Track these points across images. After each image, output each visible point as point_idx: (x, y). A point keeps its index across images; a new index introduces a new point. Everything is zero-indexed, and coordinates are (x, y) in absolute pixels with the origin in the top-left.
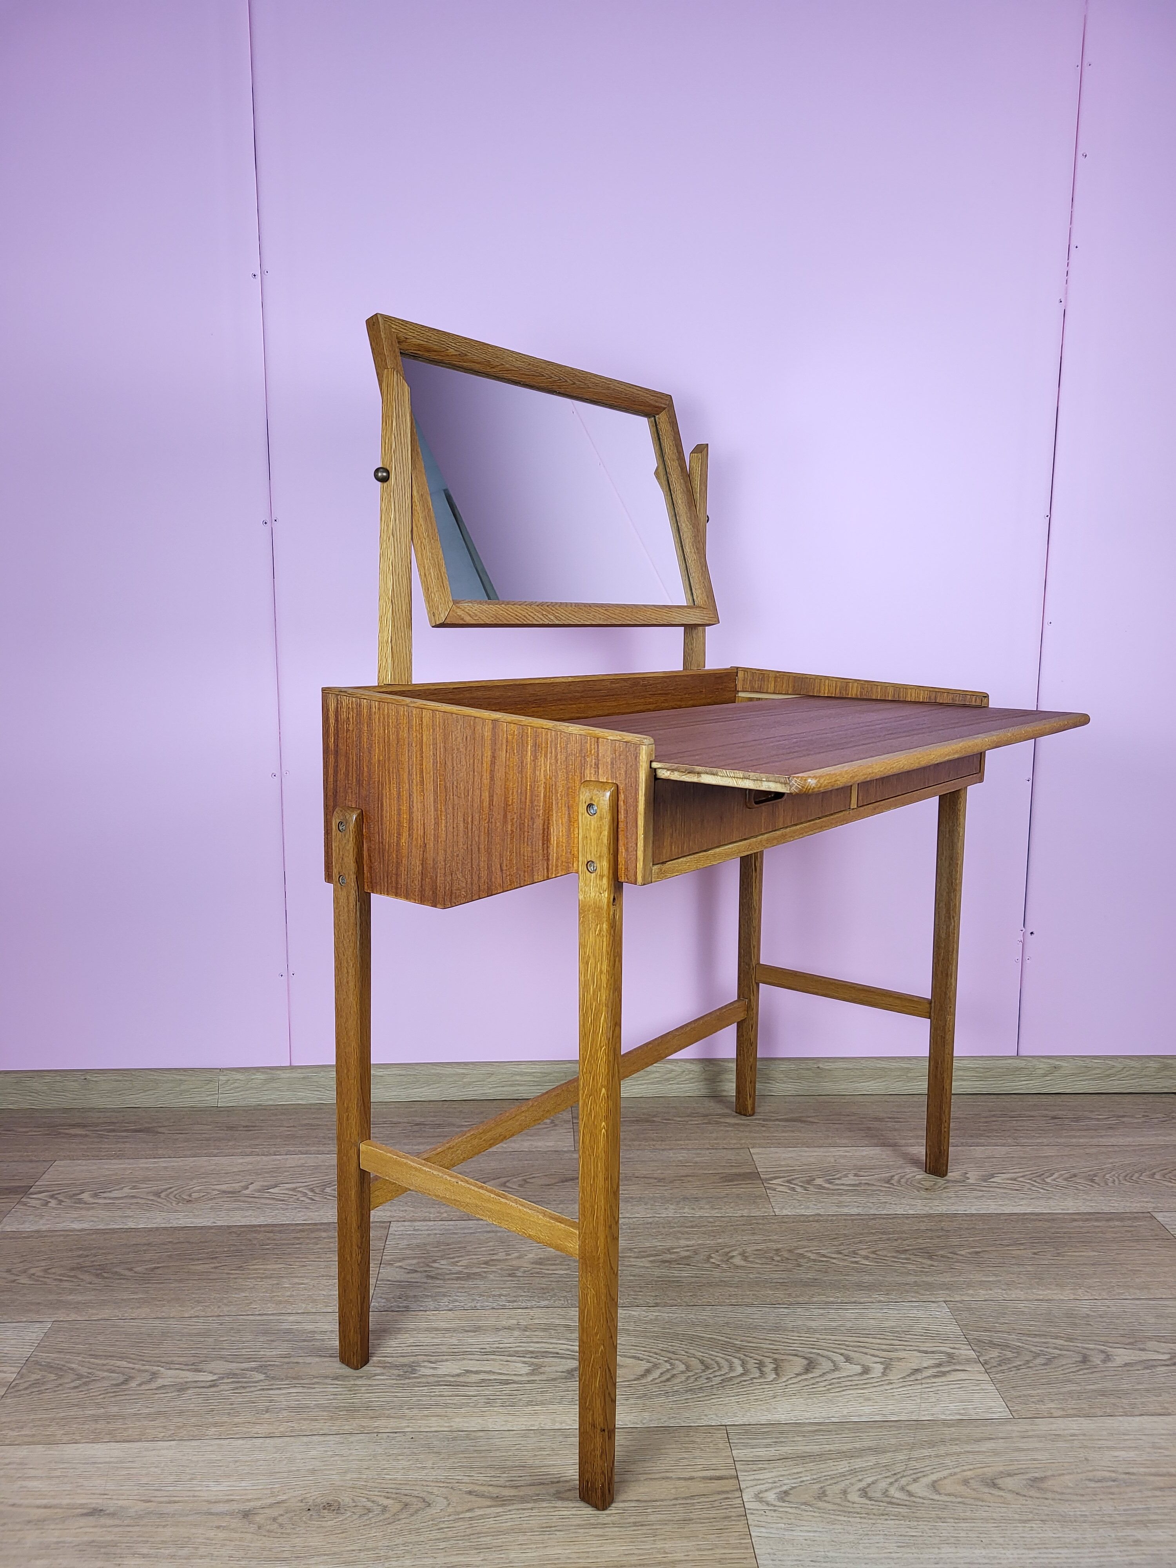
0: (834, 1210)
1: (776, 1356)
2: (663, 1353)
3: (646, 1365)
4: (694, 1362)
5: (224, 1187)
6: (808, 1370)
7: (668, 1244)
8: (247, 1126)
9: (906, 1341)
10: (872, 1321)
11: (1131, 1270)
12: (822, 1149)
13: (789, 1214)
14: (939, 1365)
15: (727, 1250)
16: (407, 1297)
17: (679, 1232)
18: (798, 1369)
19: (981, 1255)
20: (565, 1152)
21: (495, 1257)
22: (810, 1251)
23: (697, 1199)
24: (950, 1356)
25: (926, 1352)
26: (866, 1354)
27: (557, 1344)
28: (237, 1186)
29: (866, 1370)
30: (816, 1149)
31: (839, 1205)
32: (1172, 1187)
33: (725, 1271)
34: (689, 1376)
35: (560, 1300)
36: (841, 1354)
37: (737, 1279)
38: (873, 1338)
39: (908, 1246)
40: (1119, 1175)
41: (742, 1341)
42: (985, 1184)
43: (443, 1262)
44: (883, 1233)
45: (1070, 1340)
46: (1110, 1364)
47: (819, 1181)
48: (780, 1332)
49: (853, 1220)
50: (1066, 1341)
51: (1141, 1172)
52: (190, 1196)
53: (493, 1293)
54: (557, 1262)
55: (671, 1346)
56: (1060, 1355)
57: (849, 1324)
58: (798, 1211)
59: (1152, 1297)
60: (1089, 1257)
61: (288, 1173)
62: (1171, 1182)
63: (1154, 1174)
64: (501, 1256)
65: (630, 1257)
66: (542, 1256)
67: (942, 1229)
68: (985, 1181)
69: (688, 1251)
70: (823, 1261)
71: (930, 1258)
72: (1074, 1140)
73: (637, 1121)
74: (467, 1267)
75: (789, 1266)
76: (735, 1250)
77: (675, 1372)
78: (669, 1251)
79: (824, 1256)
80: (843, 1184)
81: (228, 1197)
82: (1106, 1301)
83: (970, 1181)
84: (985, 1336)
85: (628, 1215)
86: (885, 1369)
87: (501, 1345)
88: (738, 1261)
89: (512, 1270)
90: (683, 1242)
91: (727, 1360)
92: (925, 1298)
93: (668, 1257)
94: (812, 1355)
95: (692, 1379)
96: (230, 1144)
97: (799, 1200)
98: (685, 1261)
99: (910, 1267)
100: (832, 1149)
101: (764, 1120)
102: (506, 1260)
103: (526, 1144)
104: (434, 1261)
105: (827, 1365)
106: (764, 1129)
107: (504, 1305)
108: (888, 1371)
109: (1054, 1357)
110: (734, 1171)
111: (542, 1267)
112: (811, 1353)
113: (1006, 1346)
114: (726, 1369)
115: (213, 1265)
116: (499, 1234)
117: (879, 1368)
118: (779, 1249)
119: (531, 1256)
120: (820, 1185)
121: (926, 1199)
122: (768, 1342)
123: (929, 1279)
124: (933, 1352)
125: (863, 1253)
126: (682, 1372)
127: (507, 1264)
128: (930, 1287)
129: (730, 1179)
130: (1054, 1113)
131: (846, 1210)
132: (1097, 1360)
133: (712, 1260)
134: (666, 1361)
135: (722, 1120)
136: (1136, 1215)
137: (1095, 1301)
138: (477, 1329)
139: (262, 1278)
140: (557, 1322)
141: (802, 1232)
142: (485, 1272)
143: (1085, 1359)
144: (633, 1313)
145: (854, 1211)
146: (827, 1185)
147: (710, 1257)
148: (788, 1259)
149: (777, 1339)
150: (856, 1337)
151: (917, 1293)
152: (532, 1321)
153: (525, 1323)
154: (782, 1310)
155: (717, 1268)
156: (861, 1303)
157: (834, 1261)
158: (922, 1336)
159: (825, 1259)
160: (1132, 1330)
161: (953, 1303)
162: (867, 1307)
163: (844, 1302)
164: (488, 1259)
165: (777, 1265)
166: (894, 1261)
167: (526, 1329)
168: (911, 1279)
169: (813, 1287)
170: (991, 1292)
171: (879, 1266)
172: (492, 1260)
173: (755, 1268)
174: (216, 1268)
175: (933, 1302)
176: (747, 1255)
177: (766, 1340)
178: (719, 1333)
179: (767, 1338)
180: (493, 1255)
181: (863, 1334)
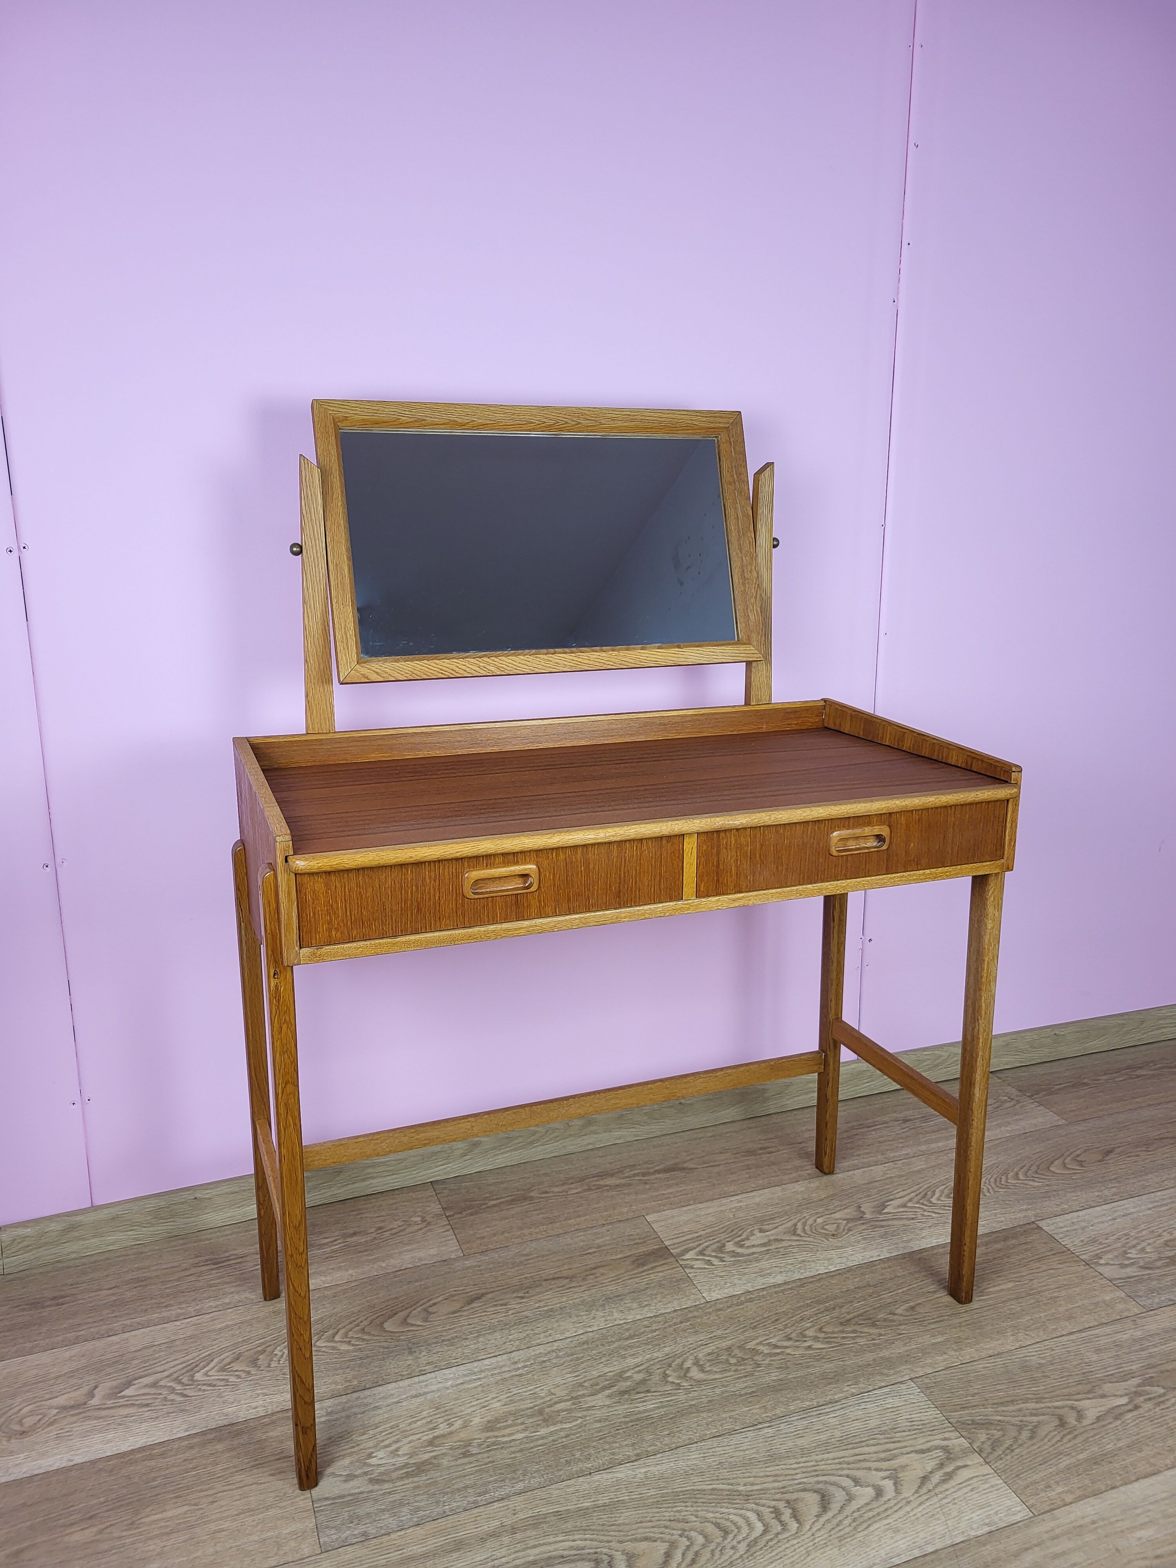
0: (760, 1283)
1: (787, 1496)
2: (673, 1524)
3: (663, 1547)
4: (710, 1529)
5: (61, 1401)
6: (824, 1507)
7: (616, 1367)
8: (54, 1298)
9: (899, 1441)
10: (856, 1424)
11: (1051, 1298)
12: (716, 1203)
13: (720, 1297)
14: (941, 1465)
15: (679, 1361)
16: (359, 1518)
17: (620, 1347)
18: (815, 1509)
19: (917, 1309)
20: (455, 1259)
21: (437, 1433)
22: (760, 1343)
23: (619, 1297)
24: (945, 1449)
25: (922, 1452)
26: (869, 1469)
27: (556, 1542)
28: (78, 1395)
29: (879, 1492)
30: (709, 1204)
31: (762, 1273)
32: (1038, 1186)
33: (688, 1391)
34: (713, 1551)
35: (534, 1477)
36: (848, 1476)
37: (705, 1400)
38: (868, 1446)
39: (848, 1313)
40: (990, 1182)
41: (745, 1485)
42: (882, 1217)
43: (381, 1454)
44: (819, 1302)
45: (1039, 1400)
46: (1085, 1422)
47: (730, 1247)
48: (778, 1462)
49: (782, 1291)
50: (1037, 1403)
51: (1006, 1173)
52: (20, 1423)
53: (456, 1486)
54: (510, 1422)
55: (677, 1511)
56: (1039, 1422)
57: (837, 1434)
58: (726, 1291)
59: (1081, 1328)
60: (1009, 1289)
61: (136, 1362)
62: (1034, 1181)
63: (1017, 1174)
64: (443, 1429)
65: (584, 1395)
66: (489, 1418)
67: (870, 1286)
68: (881, 1214)
69: (639, 1372)
70: (778, 1354)
71: (873, 1325)
72: (934, 1145)
73: (513, 1200)
74: (412, 1454)
75: (749, 1368)
76: (687, 1359)
77: (696, 1548)
78: (621, 1376)
79: (776, 1347)
80: (753, 1246)
81: (72, 1415)
82: (1047, 1343)
83: (868, 1216)
84: (964, 1415)
85: (558, 1337)
86: (895, 1484)
88: (695, 1373)
89: (465, 1446)
90: (631, 1361)
91: (741, 1516)
92: (893, 1379)
93: (624, 1385)
94: (820, 1486)
95: (717, 1553)
96: (44, 1329)
97: (721, 1277)
98: (641, 1387)
99: (862, 1341)
100: (724, 1201)
101: (644, 1175)
102: (451, 1433)
103: (407, 1257)
104: (370, 1456)
105: (839, 1496)
106: (647, 1187)
107: (475, 1502)
108: (899, 1487)
109: (1036, 1427)
110: (642, 1249)
111: (495, 1434)
112: (818, 1482)
113: (987, 1424)
114: (745, 1530)
115: (94, 1529)
116: (429, 1396)
117: (888, 1484)
118: (730, 1348)
119: (476, 1420)
120: (733, 1251)
121: (838, 1248)
122: (771, 1479)
123: (885, 1353)
124: (929, 1450)
125: (810, 1333)
126: (704, 1546)
127: (455, 1439)
128: (889, 1363)
129: (641, 1261)
130: (902, 1115)
131: (771, 1280)
132: (1072, 1420)
133: (670, 1379)
134: (681, 1536)
135: (601, 1183)
136: (1025, 1228)
137: (1038, 1345)
138: (458, 1546)
139: (168, 1534)
140: (544, 1510)
141: (742, 1319)
142: (435, 1457)
143: (1062, 1423)
144: (619, 1475)
145: (780, 1279)
146: (740, 1250)
147: (666, 1375)
148: (744, 1360)
149: (778, 1472)
150: (851, 1449)
151: (882, 1374)
152: (516, 1516)
153: (510, 1522)
154: (766, 1430)
155: (680, 1389)
156: (837, 1402)
157: (788, 1351)
158: (910, 1430)
159: (778, 1351)
160: (1084, 1373)
161: (920, 1380)
162: (844, 1406)
163: (820, 1404)
164: (431, 1436)
165: (736, 1370)
166: (844, 1338)
167: (514, 1530)
168: (869, 1357)
169: (783, 1392)
170: (946, 1356)
171: (833, 1347)
172: (435, 1438)
173: (716, 1379)
174: (100, 1532)
175: (901, 1382)
176: (702, 1363)
177: (768, 1476)
178: (718, 1480)
179: (768, 1474)
180: (434, 1429)
181: (856, 1443)
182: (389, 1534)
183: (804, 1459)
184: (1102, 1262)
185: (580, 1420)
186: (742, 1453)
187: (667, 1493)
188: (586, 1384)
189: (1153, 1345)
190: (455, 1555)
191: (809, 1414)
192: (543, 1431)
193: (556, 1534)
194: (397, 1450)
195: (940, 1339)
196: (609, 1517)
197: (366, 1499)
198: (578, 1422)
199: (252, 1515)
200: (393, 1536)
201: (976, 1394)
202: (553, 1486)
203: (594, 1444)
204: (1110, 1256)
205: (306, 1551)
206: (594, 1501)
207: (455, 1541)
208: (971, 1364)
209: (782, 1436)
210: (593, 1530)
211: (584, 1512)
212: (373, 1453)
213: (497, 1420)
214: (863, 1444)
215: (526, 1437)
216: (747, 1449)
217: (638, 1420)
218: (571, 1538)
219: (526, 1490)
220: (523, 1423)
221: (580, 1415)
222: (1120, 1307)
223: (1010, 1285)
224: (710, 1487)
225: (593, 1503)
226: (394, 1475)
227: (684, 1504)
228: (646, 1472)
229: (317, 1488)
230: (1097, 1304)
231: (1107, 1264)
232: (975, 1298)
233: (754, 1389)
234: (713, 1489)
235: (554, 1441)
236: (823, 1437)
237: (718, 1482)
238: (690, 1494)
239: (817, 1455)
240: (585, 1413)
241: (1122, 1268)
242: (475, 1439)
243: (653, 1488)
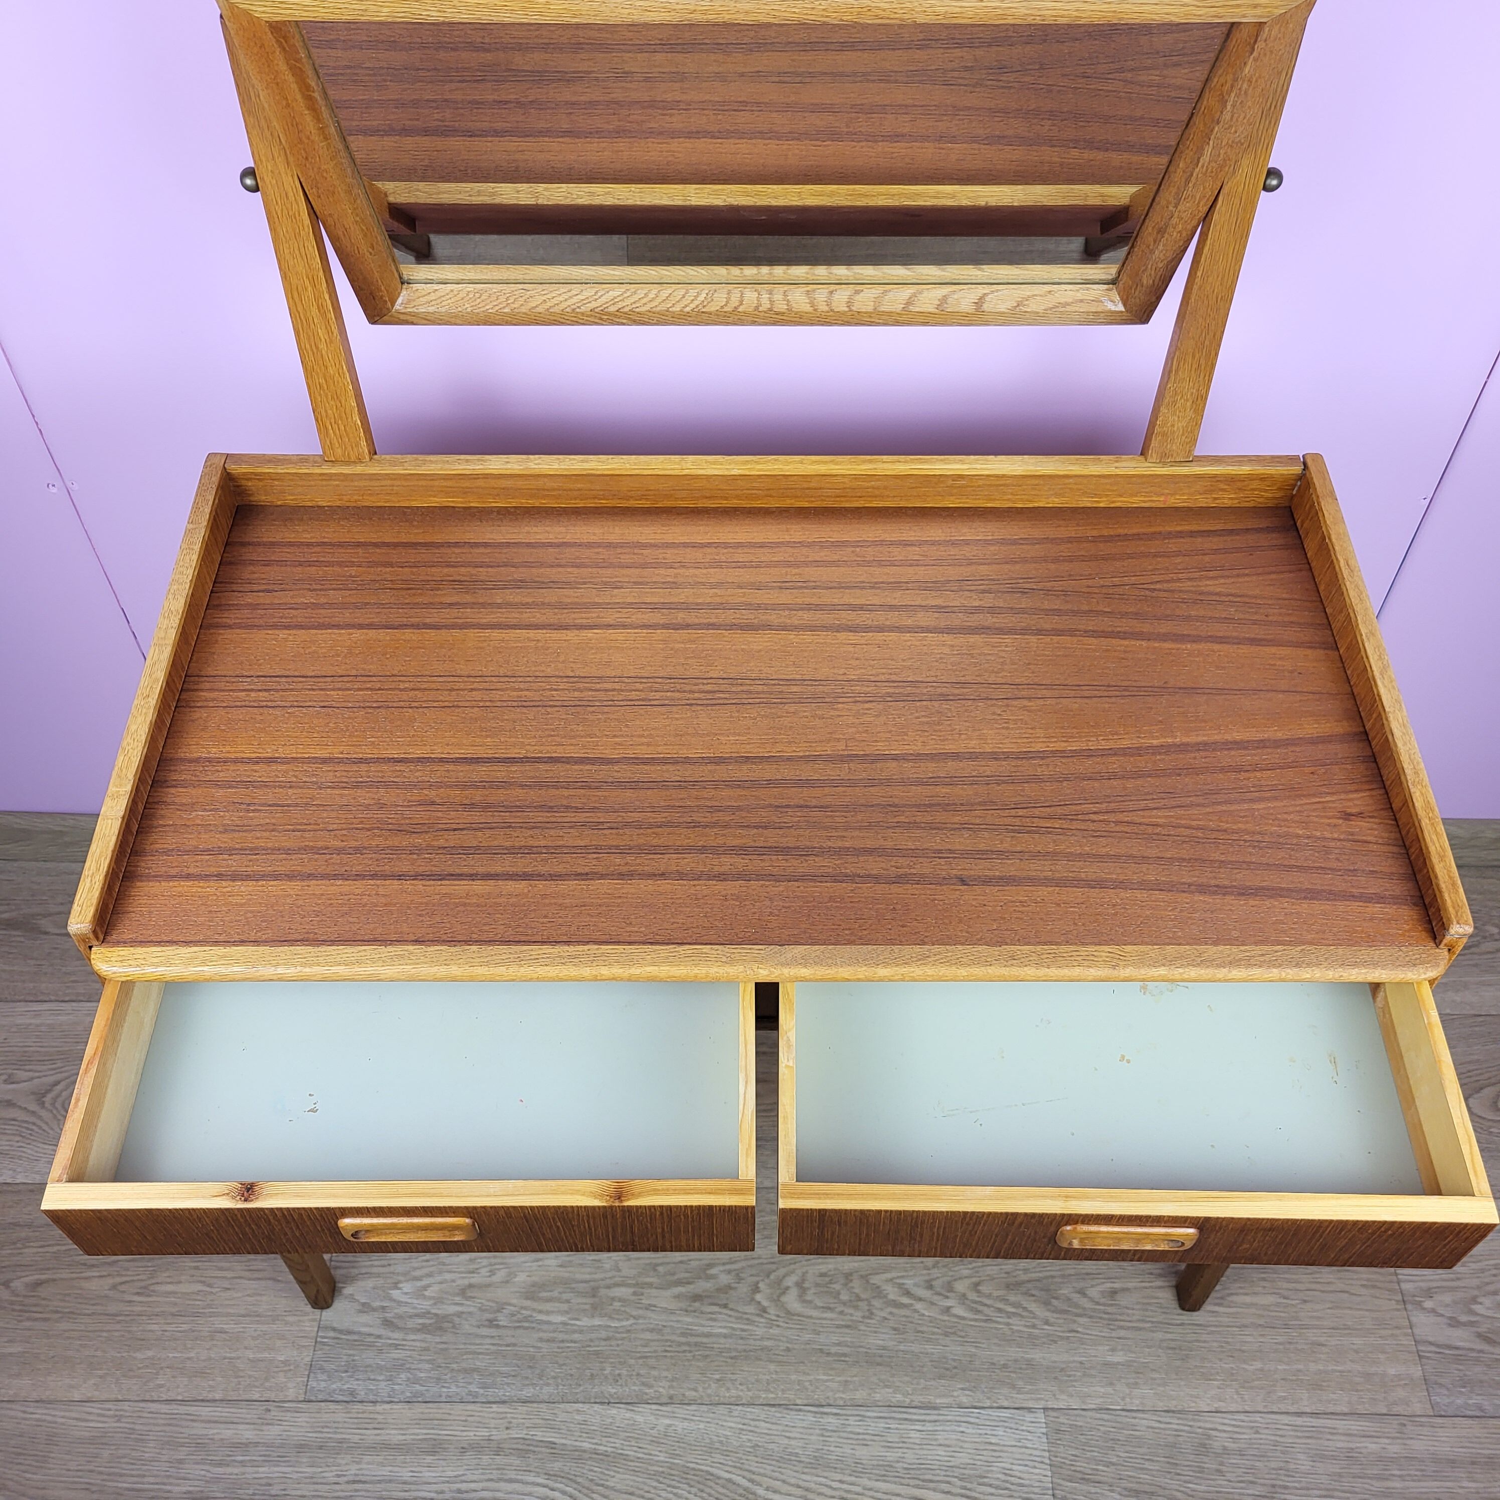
10: (939, 1451)
11: (1312, 1343)
16: (356, 1369)
19: (1119, 1298)
21: (476, 1279)
22: (891, 1281)
33: (771, 1324)
35: (548, 1385)
37: (784, 1345)
39: (1025, 1272)
41: (767, 1489)
43: (407, 1287)
48: (819, 1472)
53: (465, 1365)
54: (555, 1294)
57: (910, 1457)
59: (1321, 1408)
60: (1263, 1307)
65: (650, 1285)
69: (729, 1272)
70: (904, 1306)
71: (1048, 1303)
74: (438, 1301)
75: (858, 1316)
76: (793, 1272)
79: (908, 1293)
82: (1257, 1417)
87: (464, 1486)
88: (792, 1299)
89: (495, 1311)
92: (1021, 1399)
93: (702, 1286)
98: (722, 1296)
99: (1018, 1324)
102: (489, 1285)
104: (396, 1286)
107: (477, 1394)
111: (535, 1305)
115: (110, 1281)
118: (851, 1274)
119: (522, 1278)
123: (1036, 1355)
128: (1032, 1372)
133: (758, 1297)
137: (1242, 1416)
138: (435, 1448)
140: (539, 1435)
142: (459, 1314)
144: (638, 1418)
147: (756, 1289)
148: (859, 1299)
149: (813, 1485)
150: (913, 1486)
151: (1013, 1387)
152: (508, 1431)
153: (499, 1437)
154: (831, 1419)
155: (762, 1317)
156: (935, 1408)
157: (919, 1306)
158: (997, 1488)
159: (905, 1300)
160: (1273, 1486)
161: (1055, 1414)
162: (941, 1418)
163: (914, 1404)
164: (466, 1282)
165: (841, 1313)
166: (1000, 1310)
167: (498, 1451)
168: (1013, 1352)
169: (879, 1368)
170: (1110, 1390)
171: (976, 1320)
172: (471, 1286)
173: (811, 1317)
174: (114, 1287)
175: (1029, 1409)
176: (806, 1285)
177: (799, 1487)
178: (741, 1469)
179: (801, 1483)
180: (473, 1272)
181: (923, 1481)
182: (374, 1402)
183: (853, 1479)
184: (1428, 1304)
185: (631, 1321)
186: (786, 1441)
187: (678, 1464)
188: (660, 1269)
189: (1400, 1476)
190: (429, 1459)
191: (893, 1415)
192: (585, 1322)
193: (538, 1473)
194: (425, 1288)
195: (1119, 1357)
196: (601, 1473)
197: (370, 1345)
198: (629, 1323)
199: (258, 1322)
200: (379, 1408)
201: (1113, 1464)
202: (562, 1406)
203: (632, 1361)
204: (1447, 1298)
205: (291, 1393)
206: (596, 1444)
207: (435, 1440)
208: (1134, 1414)
209: (844, 1435)
210: (578, 1483)
211: (579, 1456)
212: (400, 1282)
213: (542, 1286)
214: (931, 1485)
215: (564, 1324)
216: (795, 1438)
217: (696, 1344)
218: (551, 1483)
219: (533, 1399)
220: (568, 1301)
221: (634, 1313)
222: (1401, 1393)
223: (1271, 1299)
224: (727, 1476)
225: (593, 1446)
226: (411, 1324)
227: (688, 1489)
228: (670, 1426)
229: (328, 1310)
230: (1368, 1376)
231: (1433, 1311)
232: (1208, 1307)
233: (846, 1350)
234: (729, 1481)
235: (591, 1340)
236: (891, 1456)
237: (739, 1472)
238: (701, 1476)
239: (869, 1479)
240: (641, 1312)
241: (1450, 1325)
242: (510, 1304)
243: (666, 1452)
